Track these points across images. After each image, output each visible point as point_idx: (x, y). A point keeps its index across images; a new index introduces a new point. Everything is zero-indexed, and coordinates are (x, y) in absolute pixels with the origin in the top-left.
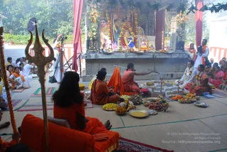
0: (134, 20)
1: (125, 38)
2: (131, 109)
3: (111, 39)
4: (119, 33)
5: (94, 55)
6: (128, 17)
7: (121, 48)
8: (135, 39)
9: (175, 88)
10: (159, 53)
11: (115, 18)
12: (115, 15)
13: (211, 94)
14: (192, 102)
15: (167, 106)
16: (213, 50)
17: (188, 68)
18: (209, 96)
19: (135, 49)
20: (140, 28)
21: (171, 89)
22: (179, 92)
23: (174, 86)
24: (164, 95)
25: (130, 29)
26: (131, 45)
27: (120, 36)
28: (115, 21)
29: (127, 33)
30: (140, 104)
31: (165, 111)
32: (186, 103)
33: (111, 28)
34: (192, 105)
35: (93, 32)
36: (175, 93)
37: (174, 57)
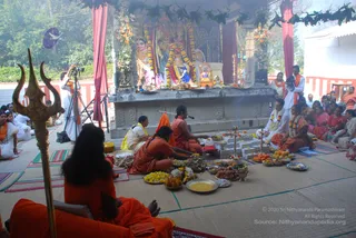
0: (189, 38)
1: (175, 67)
2: (190, 180)
3: (154, 70)
4: (166, 59)
5: (127, 96)
6: (180, 34)
7: (170, 83)
8: (192, 68)
9: (256, 143)
10: (229, 89)
11: (158, 37)
12: (158, 32)
13: (311, 149)
14: (284, 164)
15: (245, 172)
16: (311, 80)
17: (274, 112)
18: (309, 152)
19: (193, 85)
20: (198, 50)
21: (250, 145)
22: (263, 149)
23: (256, 140)
24: (240, 155)
25: (183, 53)
26: (185, 79)
27: (168, 64)
28: (159, 41)
30: (203, 170)
31: (243, 180)
32: (275, 165)
33: (153, 52)
34: (283, 167)
35: (125, 59)
36: (257, 150)
37: (253, 94)
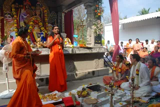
0: (44, 16)
1: (35, 33)
10: (77, 48)
20: (50, 25)
25: (41, 24)
27: (29, 31)
29: (36, 28)
33: (18, 23)
